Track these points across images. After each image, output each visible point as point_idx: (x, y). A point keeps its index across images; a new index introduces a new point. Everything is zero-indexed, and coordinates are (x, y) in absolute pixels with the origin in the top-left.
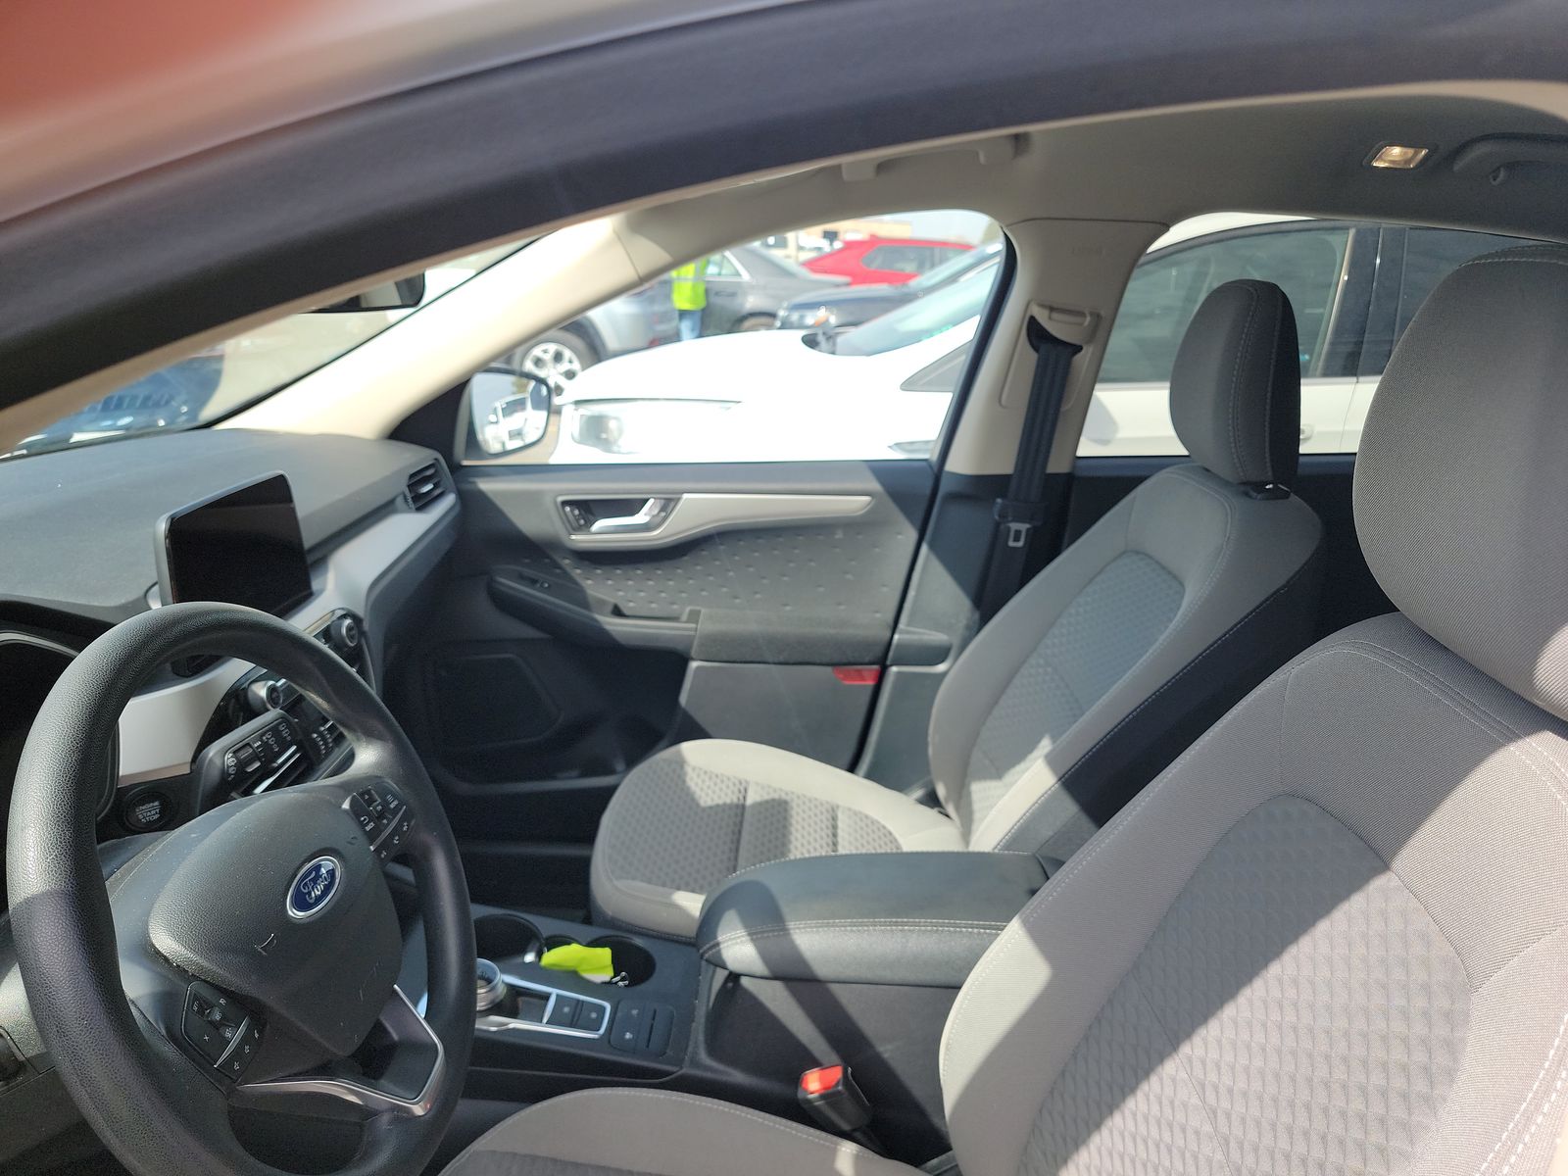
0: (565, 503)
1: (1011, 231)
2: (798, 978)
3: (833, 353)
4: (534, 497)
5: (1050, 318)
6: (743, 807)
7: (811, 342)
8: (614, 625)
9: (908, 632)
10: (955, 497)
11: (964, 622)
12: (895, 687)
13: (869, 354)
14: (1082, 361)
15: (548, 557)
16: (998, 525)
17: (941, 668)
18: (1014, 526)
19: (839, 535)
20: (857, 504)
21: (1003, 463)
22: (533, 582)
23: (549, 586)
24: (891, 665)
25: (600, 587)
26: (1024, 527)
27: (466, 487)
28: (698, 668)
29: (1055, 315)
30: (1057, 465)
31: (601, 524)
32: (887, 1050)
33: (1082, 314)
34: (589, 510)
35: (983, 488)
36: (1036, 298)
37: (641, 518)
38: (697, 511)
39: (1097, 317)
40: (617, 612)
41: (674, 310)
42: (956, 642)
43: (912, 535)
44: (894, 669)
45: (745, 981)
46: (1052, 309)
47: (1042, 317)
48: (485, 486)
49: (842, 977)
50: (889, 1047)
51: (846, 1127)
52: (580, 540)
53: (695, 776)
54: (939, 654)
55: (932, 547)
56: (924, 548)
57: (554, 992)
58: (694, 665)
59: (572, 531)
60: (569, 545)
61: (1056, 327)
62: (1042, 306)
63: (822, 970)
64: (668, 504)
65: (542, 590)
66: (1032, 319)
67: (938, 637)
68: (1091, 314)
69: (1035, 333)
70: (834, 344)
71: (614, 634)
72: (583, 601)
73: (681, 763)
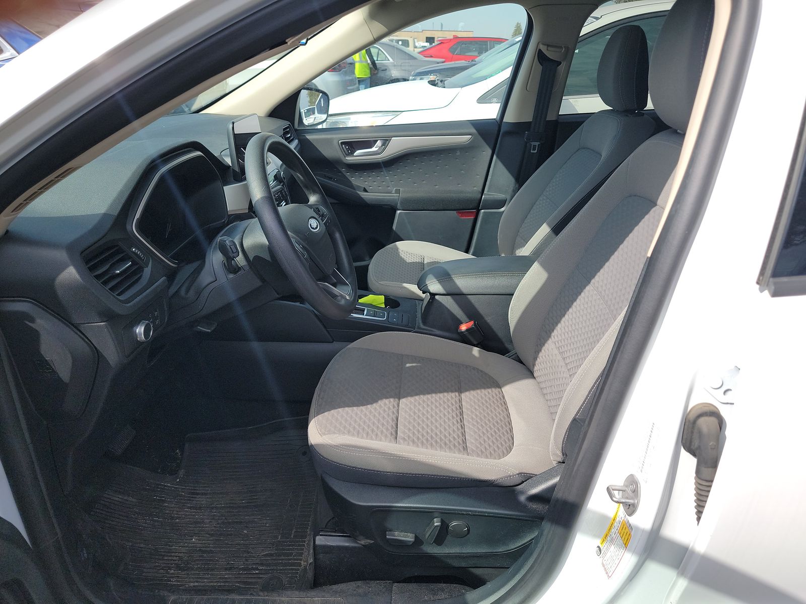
0: (342, 143)
1: (531, 11)
2: (457, 295)
3: (444, 87)
4: (329, 141)
5: (547, 50)
6: (424, 264)
7: (433, 83)
8: (363, 195)
9: (489, 195)
10: (508, 133)
11: (512, 188)
12: (483, 218)
13: (462, 87)
14: (562, 68)
15: (336, 168)
16: (526, 143)
17: (503, 209)
18: (533, 143)
19: (458, 154)
20: (466, 138)
21: (528, 118)
22: (330, 178)
23: (337, 180)
24: (481, 210)
25: (358, 181)
26: (537, 144)
27: (302, 138)
28: (400, 213)
29: (549, 48)
30: (551, 117)
31: (358, 152)
32: (489, 319)
33: (561, 47)
34: (352, 146)
35: (519, 128)
36: (542, 41)
37: (374, 149)
38: (398, 145)
39: (567, 49)
40: (365, 190)
41: (355, 78)
42: (508, 197)
43: (489, 151)
44: (482, 211)
45: (437, 297)
46: (548, 46)
47: (543, 48)
48: (309, 137)
49: (472, 293)
50: (490, 318)
51: (475, 343)
52: (350, 159)
53: (403, 253)
54: (502, 203)
55: (497, 157)
56: (495, 157)
57: (366, 308)
58: (398, 212)
59: (346, 156)
60: (345, 161)
61: (550, 54)
62: (543, 44)
63: (465, 291)
64: (386, 142)
65: (334, 181)
66: (540, 50)
67: (501, 196)
68: (565, 47)
69: (541, 56)
70: (444, 84)
71: (364, 198)
72: (351, 185)
73: (397, 249)
